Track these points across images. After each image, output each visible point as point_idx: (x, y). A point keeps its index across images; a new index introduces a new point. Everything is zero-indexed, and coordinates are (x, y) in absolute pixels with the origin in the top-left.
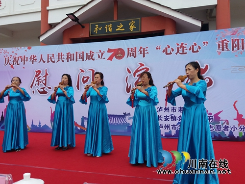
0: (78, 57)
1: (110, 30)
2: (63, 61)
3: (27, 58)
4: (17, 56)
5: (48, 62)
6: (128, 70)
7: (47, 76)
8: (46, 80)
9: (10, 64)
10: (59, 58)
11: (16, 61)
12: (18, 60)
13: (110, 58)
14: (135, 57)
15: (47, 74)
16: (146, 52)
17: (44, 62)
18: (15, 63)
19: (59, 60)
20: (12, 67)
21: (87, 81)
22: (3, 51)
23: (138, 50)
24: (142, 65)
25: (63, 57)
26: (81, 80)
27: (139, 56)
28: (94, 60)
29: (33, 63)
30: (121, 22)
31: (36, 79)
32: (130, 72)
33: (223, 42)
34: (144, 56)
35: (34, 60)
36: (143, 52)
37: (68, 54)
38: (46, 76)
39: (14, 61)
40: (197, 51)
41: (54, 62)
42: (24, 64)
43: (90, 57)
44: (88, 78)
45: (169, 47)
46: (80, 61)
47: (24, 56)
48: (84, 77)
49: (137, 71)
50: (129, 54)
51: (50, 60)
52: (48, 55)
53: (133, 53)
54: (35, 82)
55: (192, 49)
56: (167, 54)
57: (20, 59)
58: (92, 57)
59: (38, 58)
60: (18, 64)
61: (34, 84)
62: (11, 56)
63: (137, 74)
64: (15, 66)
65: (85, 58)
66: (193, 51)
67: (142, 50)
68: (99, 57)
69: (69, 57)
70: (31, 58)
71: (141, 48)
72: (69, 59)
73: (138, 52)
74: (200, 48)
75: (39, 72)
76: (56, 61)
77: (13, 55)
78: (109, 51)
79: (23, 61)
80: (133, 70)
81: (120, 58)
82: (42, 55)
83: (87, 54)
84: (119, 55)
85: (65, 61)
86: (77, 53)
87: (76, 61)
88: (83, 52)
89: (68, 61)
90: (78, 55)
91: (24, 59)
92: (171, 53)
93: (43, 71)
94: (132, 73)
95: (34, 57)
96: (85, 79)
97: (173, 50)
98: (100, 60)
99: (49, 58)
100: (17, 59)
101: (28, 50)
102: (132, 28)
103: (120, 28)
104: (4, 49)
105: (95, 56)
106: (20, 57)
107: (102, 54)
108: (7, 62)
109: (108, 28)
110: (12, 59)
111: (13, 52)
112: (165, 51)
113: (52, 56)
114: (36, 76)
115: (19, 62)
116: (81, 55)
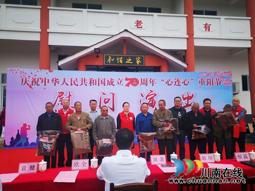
0: (100, 83)
1: (121, 62)
2: (86, 85)
3: (48, 80)
4: (36, 77)
5: (71, 85)
6: (142, 94)
7: (71, 97)
8: (69, 100)
9: (28, 85)
10: (82, 82)
11: (35, 82)
12: (38, 81)
13: (128, 85)
14: (146, 85)
15: (70, 95)
16: (154, 82)
17: (67, 85)
18: (34, 83)
19: (82, 84)
20: (30, 87)
21: (108, 102)
22: (19, 72)
23: (148, 80)
24: (152, 91)
25: (86, 81)
26: (102, 101)
27: (150, 85)
28: (114, 85)
29: (55, 85)
30: (130, 57)
31: (59, 99)
32: (143, 96)
33: (202, 79)
34: (153, 85)
35: (56, 82)
36: (153, 82)
37: (91, 79)
38: (69, 97)
39: (32, 82)
40: (187, 85)
41: (77, 85)
42: (45, 85)
43: (111, 83)
44: (109, 99)
45: (170, 80)
46: (102, 86)
47: (45, 78)
48: (105, 99)
49: (148, 96)
50: (142, 83)
51: (73, 83)
52: (71, 79)
53: (145, 82)
54: (58, 102)
55: (184, 83)
56: (168, 85)
57: (40, 81)
58: (112, 83)
59: (61, 81)
60: (37, 85)
61: (57, 104)
62: (29, 77)
63: (148, 98)
64: (35, 87)
65: (106, 84)
66: (185, 85)
67: (151, 80)
68: (118, 83)
69: (92, 82)
70: (53, 80)
71: (151, 79)
72: (92, 84)
73: (149, 82)
74: (189, 83)
75: (62, 93)
76: (79, 85)
77: (32, 76)
78: (127, 79)
79: (44, 83)
80: (145, 95)
81: (135, 85)
82: (64, 79)
83: (108, 80)
84: (135, 83)
85: (88, 85)
86: (99, 79)
87: (99, 85)
88: (105, 79)
89: (91, 85)
90: (100, 81)
91: (45, 81)
92: (171, 85)
93: (66, 93)
94: (145, 97)
95: (56, 80)
96: (106, 101)
97: (172, 83)
98: (119, 86)
99: (73, 81)
100: (36, 80)
101: (49, 73)
102: (138, 62)
103: (129, 61)
104: (20, 69)
105: (115, 83)
106: (40, 79)
107: (121, 81)
108: (24, 82)
109: (119, 60)
110: (31, 80)
111: (32, 73)
112: (167, 83)
113: (75, 80)
114: (59, 96)
115: (40, 82)
116: (103, 81)
